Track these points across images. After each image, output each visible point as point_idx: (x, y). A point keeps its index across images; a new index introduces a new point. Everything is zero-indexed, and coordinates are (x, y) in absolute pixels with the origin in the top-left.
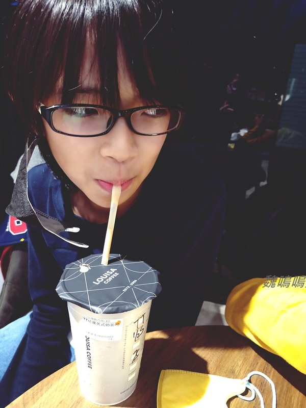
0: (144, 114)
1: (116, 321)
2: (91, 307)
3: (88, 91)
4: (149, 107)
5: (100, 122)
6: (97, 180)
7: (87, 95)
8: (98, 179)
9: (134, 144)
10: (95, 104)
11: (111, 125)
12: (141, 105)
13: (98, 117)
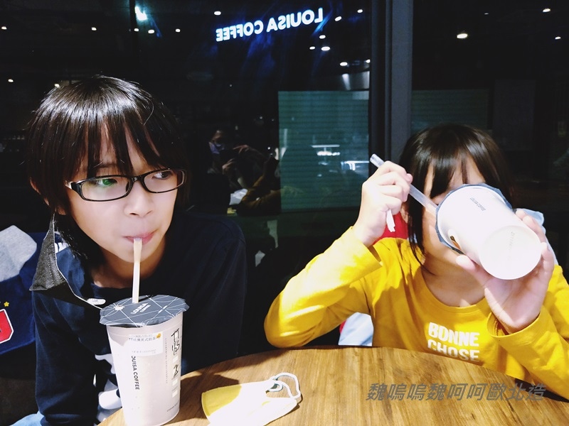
0: (154, 177)
1: (157, 334)
2: (136, 324)
3: (107, 165)
4: (156, 171)
5: (120, 188)
6: (127, 237)
7: (107, 169)
8: (126, 235)
9: (151, 201)
10: (115, 174)
11: (129, 188)
12: (150, 171)
13: (118, 184)
